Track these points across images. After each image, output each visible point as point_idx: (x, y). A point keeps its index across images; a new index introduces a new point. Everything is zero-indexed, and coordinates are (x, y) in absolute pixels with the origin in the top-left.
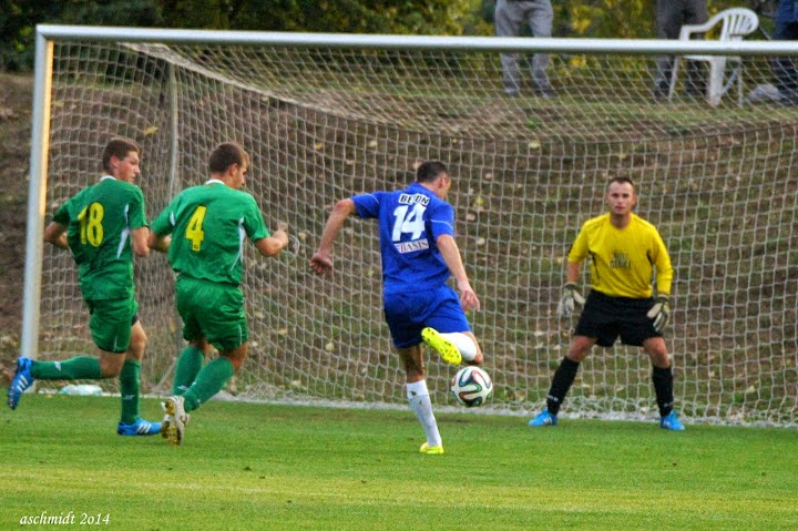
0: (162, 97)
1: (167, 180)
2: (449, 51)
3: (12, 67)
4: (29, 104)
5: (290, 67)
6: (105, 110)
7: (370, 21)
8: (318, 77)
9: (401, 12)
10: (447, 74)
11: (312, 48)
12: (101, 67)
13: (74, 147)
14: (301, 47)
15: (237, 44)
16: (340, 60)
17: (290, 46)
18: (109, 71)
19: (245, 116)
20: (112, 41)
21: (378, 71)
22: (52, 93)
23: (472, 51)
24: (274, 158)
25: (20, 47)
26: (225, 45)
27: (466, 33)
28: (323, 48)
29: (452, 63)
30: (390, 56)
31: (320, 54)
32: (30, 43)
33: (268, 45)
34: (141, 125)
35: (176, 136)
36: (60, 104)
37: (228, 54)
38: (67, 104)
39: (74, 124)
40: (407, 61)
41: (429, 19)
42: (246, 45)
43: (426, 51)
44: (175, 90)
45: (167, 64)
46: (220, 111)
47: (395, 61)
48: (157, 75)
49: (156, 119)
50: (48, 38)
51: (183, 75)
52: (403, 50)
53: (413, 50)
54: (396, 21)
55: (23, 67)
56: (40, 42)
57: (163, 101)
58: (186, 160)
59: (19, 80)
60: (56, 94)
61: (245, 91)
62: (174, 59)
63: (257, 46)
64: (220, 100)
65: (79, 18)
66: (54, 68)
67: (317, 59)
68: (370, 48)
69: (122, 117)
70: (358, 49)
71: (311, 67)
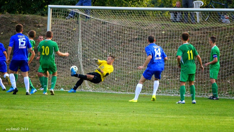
0: (77, 21)
1: (78, 40)
2: (144, 11)
3: (43, 15)
4: (47, 23)
5: (107, 14)
6: (64, 24)
7: (125, 4)
8: (114, 16)
9: (132, 2)
10: (143, 16)
11: (112, 10)
12: (63, 15)
13: (57, 33)
14: (109, 10)
15: (94, 9)
16: (118, 12)
17: (107, 10)
18: (65, 16)
19: (96, 26)
20: (66, 9)
21: (127, 15)
22: (52, 21)
23: (149, 11)
24: (103, 36)
25: (45, 10)
26: (92, 9)
27: (148, 6)
28: (115, 10)
29: (144, 13)
30: (130, 12)
31: (114, 11)
32: (47, 9)
33: (102, 9)
34: (72, 28)
35: (80, 31)
36: (53, 23)
37: (93, 11)
38: (55, 23)
39: (57, 28)
40: (134, 13)
41: (139, 4)
42: (97, 9)
43: (138, 11)
44: (80, 20)
45: (79, 14)
46: (91, 25)
47: (131, 13)
48: (76, 16)
49: (76, 26)
50: (51, 8)
51: (82, 16)
52: (133, 11)
53: (135, 10)
54: (132, 4)
55: (45, 15)
56: (49, 9)
57: (78, 22)
58: (83, 36)
59: (44, 18)
60: (53, 21)
61: (96, 20)
62: (80, 13)
63: (99, 9)
64: (90, 22)
65: (58, 3)
66: (52, 15)
67: (113, 12)
68: (126, 10)
69: (68, 26)
70: (123, 10)
71: (112, 14)
